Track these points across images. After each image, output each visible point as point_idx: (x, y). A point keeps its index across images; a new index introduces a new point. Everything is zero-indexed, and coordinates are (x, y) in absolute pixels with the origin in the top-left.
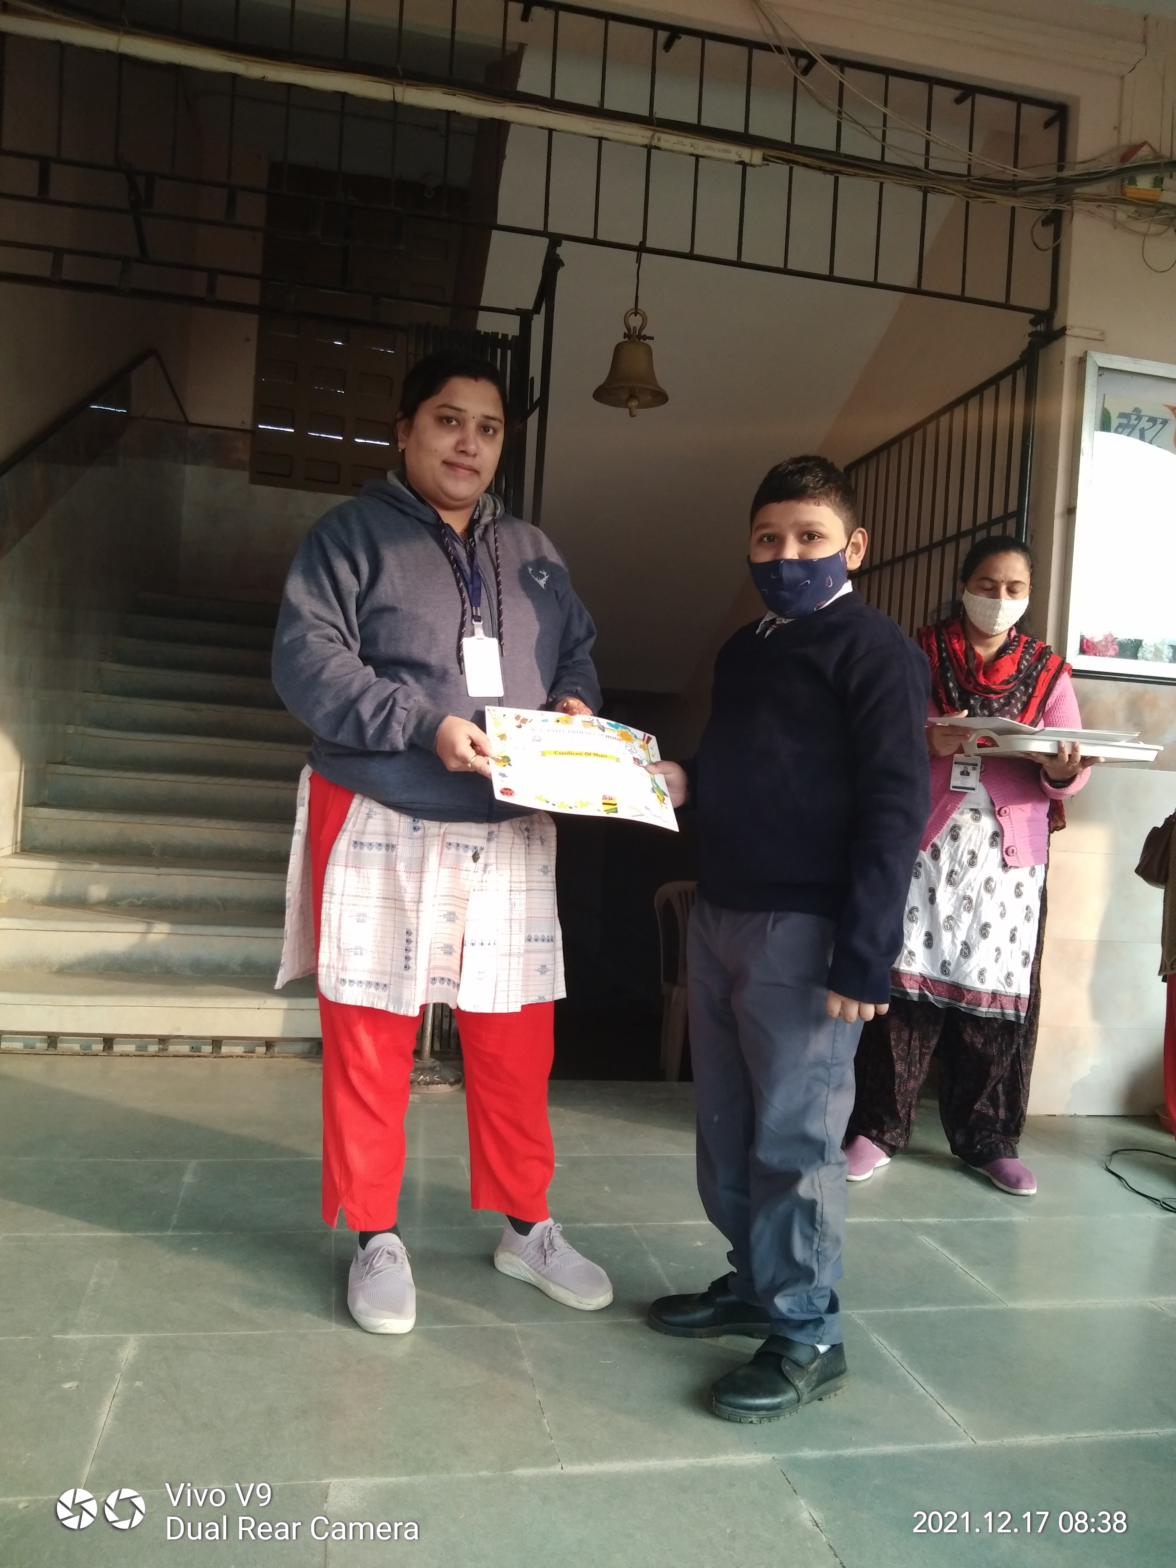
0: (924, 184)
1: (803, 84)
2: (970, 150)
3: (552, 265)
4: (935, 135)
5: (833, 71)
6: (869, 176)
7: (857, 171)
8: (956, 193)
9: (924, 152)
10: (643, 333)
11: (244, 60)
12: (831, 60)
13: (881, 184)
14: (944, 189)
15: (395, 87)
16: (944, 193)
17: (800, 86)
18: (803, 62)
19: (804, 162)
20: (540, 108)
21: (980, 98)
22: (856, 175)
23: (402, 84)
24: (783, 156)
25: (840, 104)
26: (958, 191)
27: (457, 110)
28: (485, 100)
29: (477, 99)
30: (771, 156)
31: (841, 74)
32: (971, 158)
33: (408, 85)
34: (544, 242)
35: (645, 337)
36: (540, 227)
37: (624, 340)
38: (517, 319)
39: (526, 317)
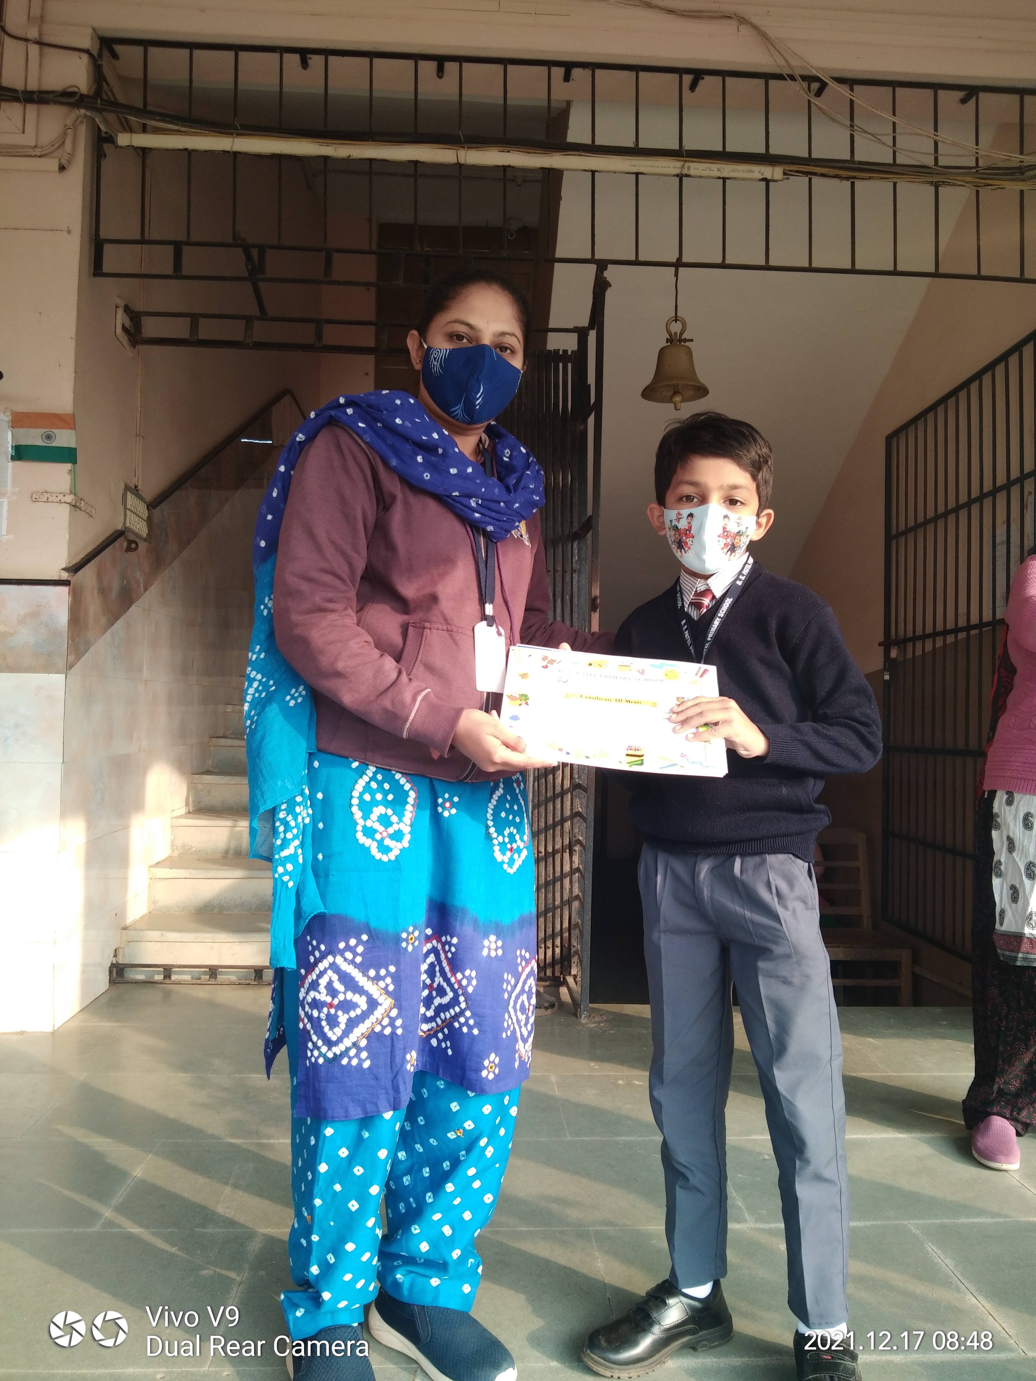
0: (935, 180)
1: (815, 104)
2: (977, 144)
3: (601, 287)
4: (943, 134)
5: (843, 90)
6: (882, 178)
7: (871, 175)
8: (966, 184)
9: (933, 153)
10: (683, 338)
11: (333, 143)
12: (840, 80)
13: (895, 184)
14: (954, 182)
15: (459, 152)
16: (954, 185)
17: (813, 108)
18: (815, 86)
19: (821, 172)
20: (583, 154)
21: (982, 95)
22: (870, 178)
23: (464, 148)
24: (803, 169)
25: (852, 119)
26: (968, 182)
27: (513, 163)
28: (535, 153)
29: (528, 153)
30: (791, 171)
31: (850, 92)
32: (977, 151)
33: (468, 148)
34: (593, 267)
35: (685, 340)
36: (589, 256)
37: (667, 344)
38: (575, 336)
39: (582, 333)
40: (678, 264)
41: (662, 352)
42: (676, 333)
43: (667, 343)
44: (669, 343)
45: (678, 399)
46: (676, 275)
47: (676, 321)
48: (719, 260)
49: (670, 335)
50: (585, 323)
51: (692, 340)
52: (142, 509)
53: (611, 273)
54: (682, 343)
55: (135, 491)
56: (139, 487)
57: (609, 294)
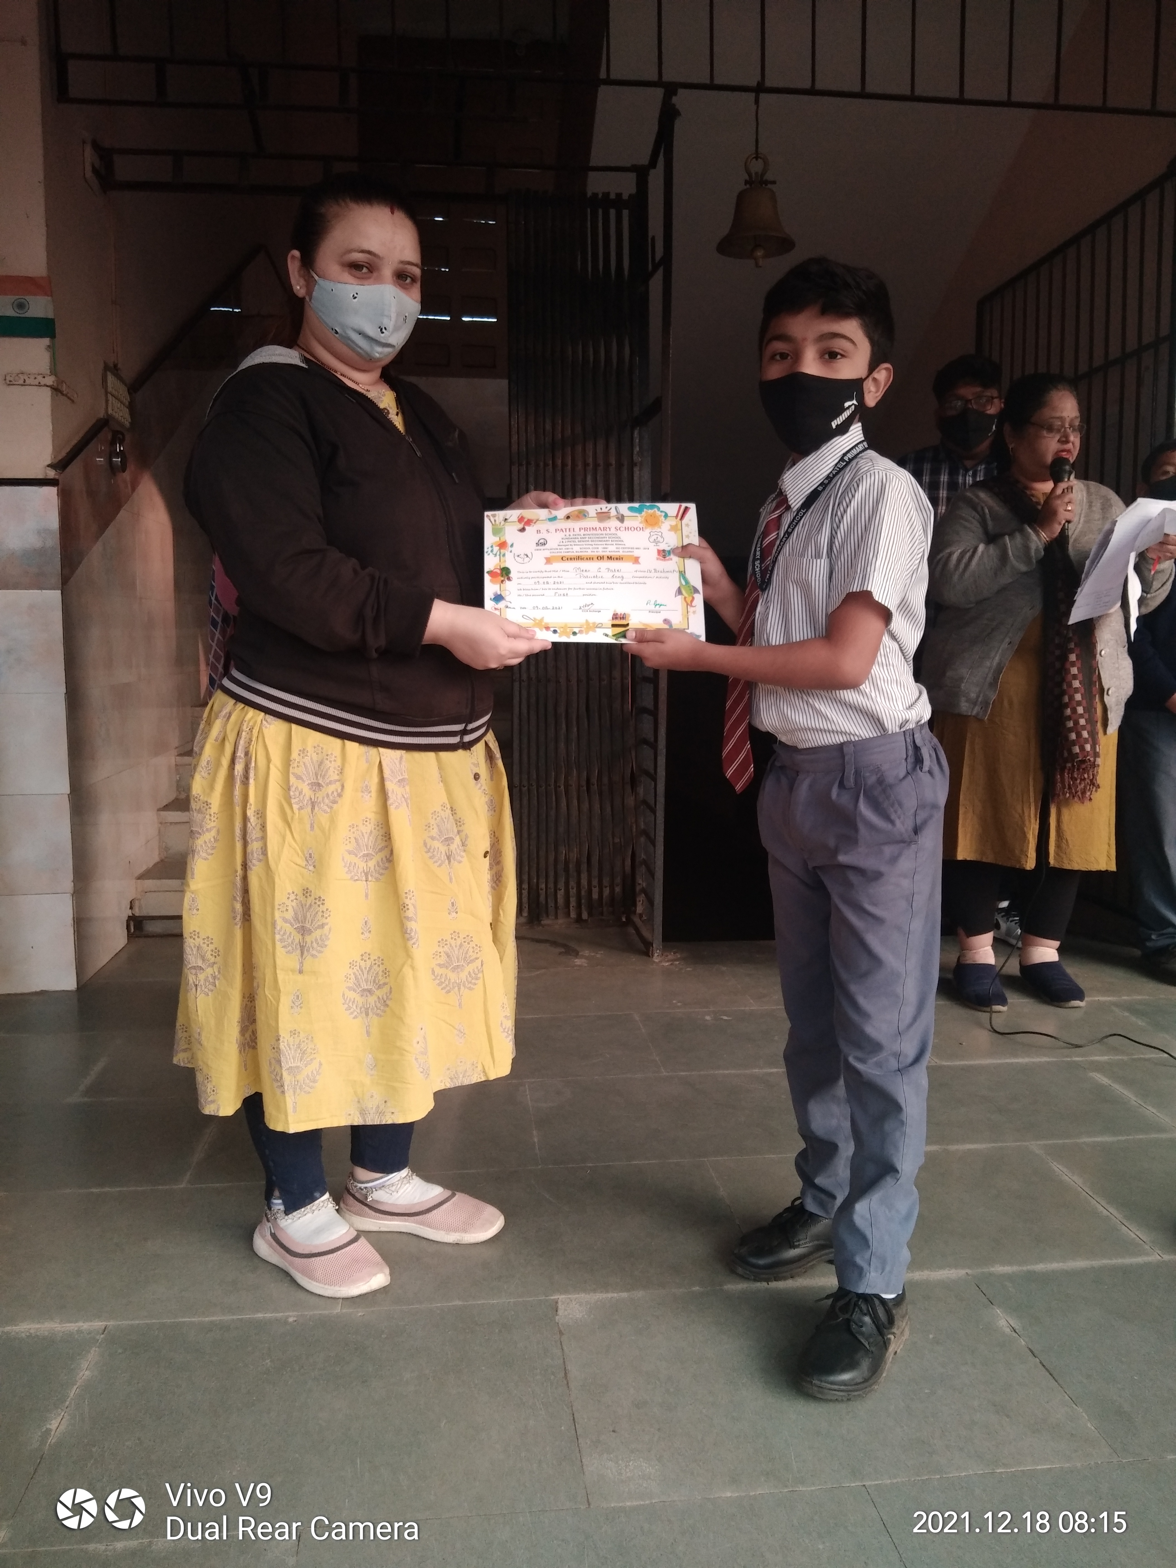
3: (668, 115)
10: (766, 178)
34: (659, 93)
35: (767, 182)
36: (654, 77)
37: (745, 187)
38: (633, 176)
39: (642, 173)
40: (760, 89)
41: (741, 197)
42: (756, 173)
43: (745, 185)
44: (748, 186)
45: (759, 253)
46: (757, 102)
47: (757, 158)
48: (807, 85)
49: (750, 175)
50: (645, 160)
51: (774, 182)
52: (122, 391)
53: (681, 99)
54: (764, 185)
55: (114, 369)
56: (119, 366)
57: (678, 124)
